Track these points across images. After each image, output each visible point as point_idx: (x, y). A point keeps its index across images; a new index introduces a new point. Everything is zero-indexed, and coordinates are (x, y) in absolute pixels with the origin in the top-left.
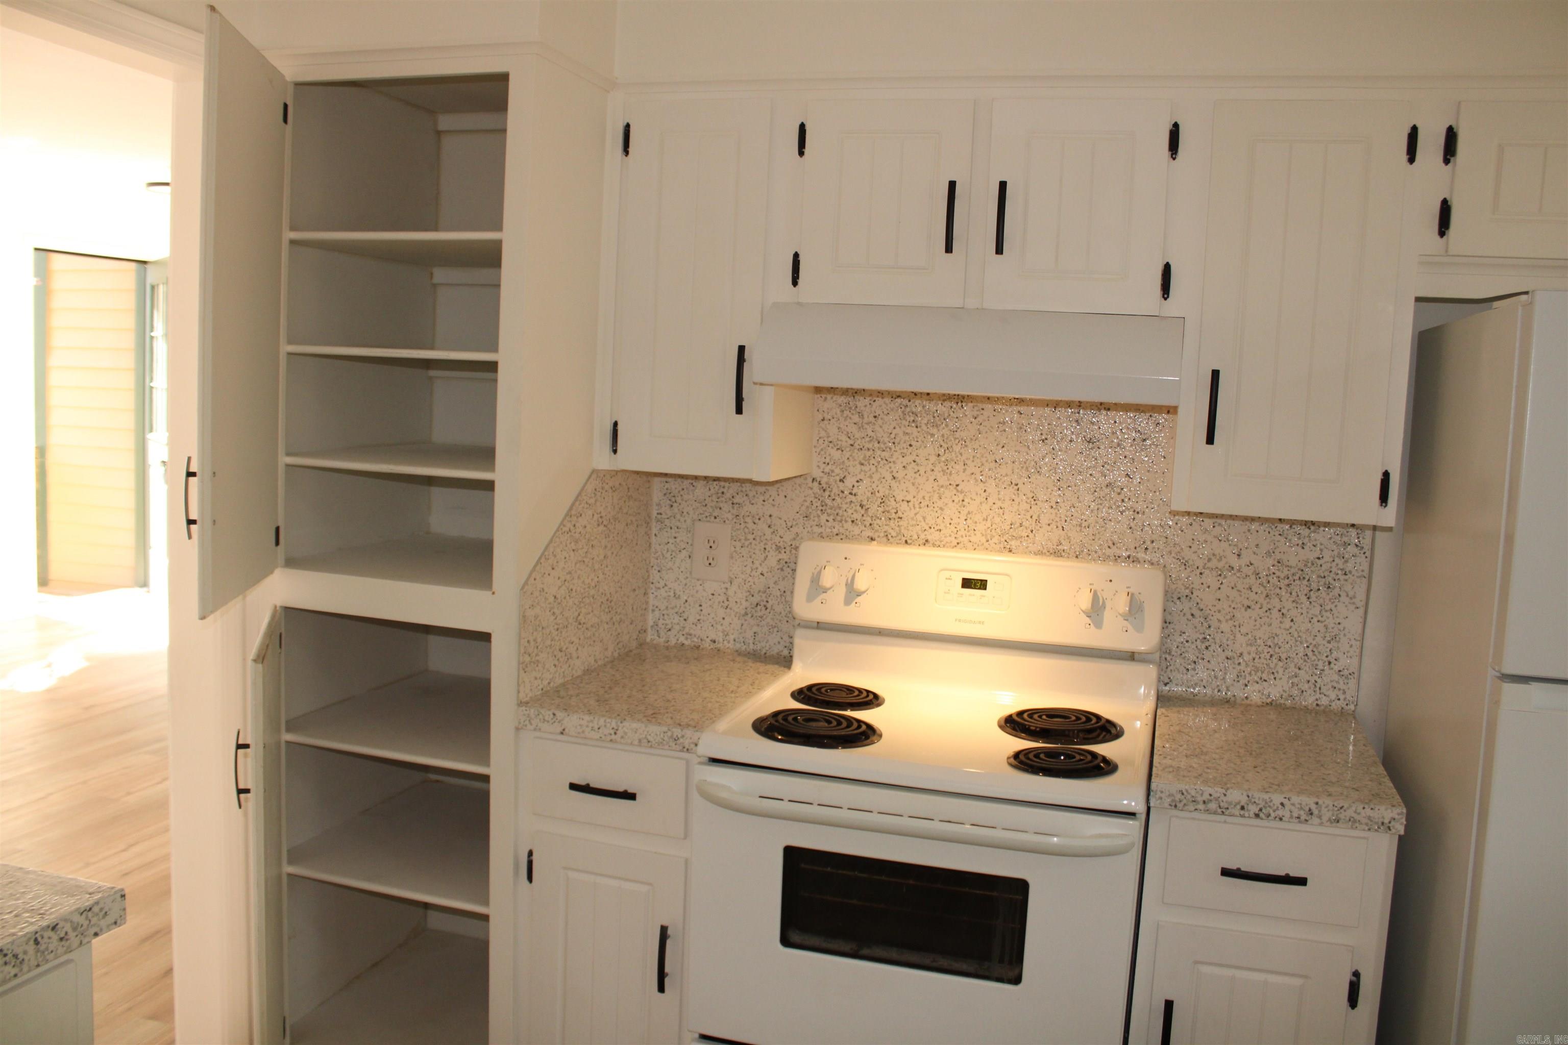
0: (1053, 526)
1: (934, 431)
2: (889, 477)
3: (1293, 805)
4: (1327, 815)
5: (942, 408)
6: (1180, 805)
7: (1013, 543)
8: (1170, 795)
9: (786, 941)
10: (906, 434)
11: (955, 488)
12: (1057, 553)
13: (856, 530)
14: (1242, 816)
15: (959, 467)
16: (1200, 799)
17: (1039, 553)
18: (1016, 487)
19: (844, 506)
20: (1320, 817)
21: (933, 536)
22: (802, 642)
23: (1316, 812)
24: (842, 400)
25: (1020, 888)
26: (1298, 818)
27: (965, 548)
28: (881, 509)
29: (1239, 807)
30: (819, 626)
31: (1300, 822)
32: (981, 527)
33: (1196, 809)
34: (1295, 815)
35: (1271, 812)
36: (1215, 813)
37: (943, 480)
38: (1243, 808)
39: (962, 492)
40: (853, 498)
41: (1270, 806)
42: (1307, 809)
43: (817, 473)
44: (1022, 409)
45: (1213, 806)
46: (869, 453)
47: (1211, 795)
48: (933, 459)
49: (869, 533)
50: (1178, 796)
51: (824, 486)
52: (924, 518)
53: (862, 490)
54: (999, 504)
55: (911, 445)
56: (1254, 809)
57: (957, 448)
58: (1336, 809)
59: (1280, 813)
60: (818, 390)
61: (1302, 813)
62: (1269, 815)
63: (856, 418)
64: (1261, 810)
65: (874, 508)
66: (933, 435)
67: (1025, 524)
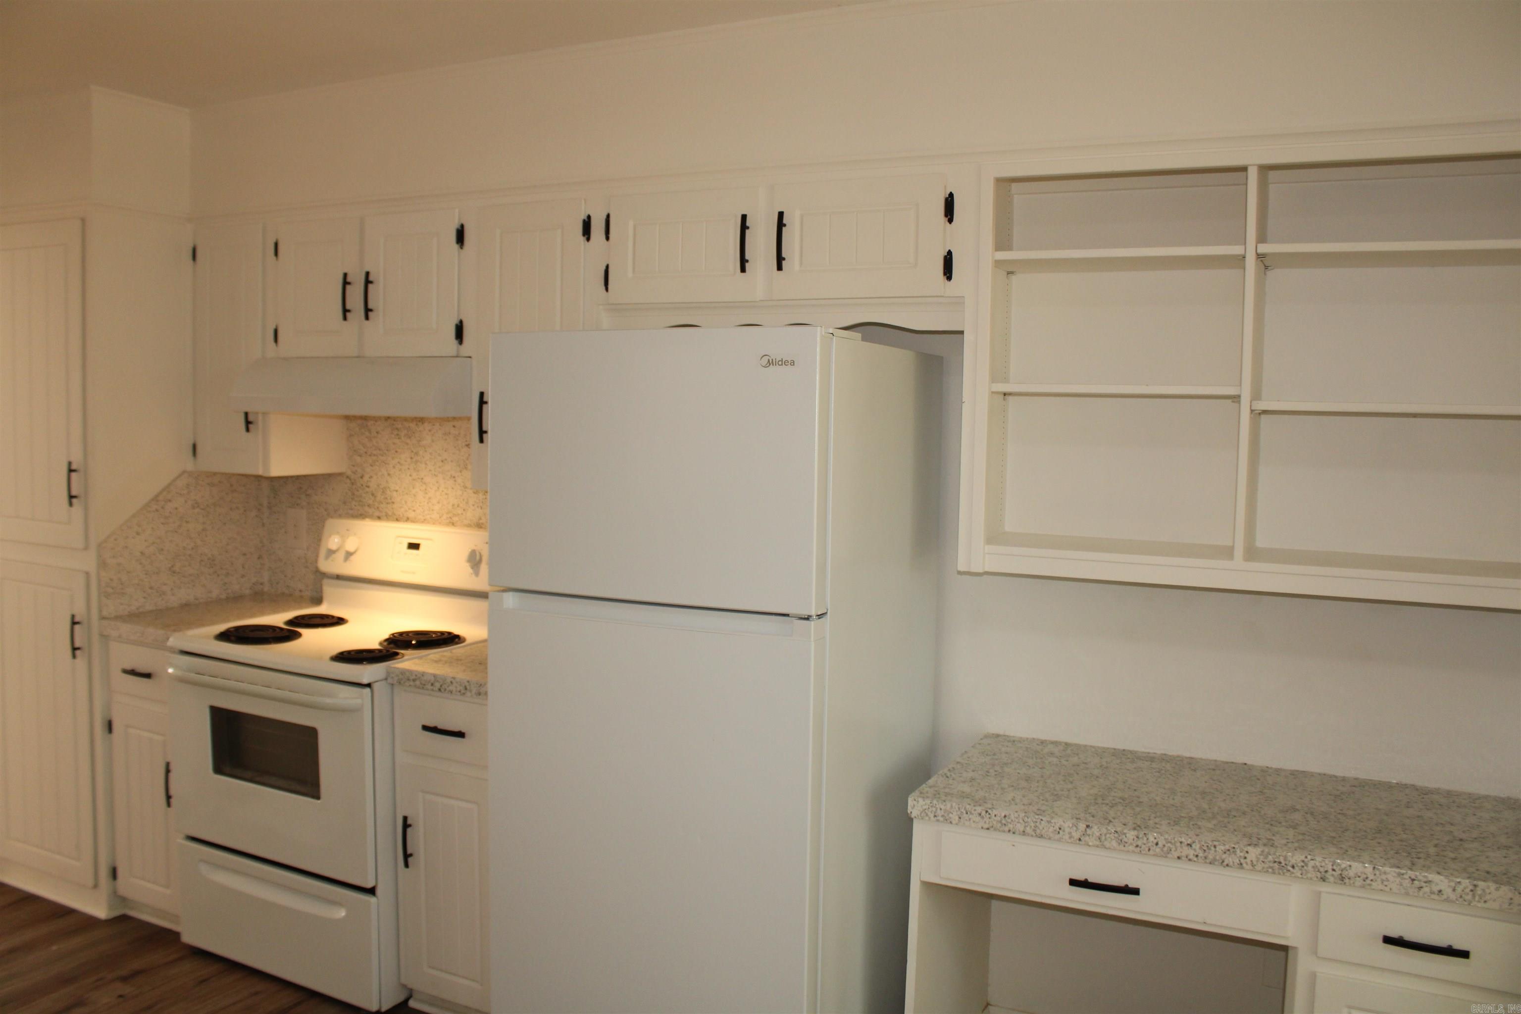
0: (476, 506)
1: (408, 441)
2: (386, 473)
3: (457, 683)
4: (474, 691)
5: (412, 425)
6: (402, 682)
7: (455, 519)
8: (397, 676)
9: (219, 769)
10: (394, 444)
11: (421, 481)
12: (479, 526)
13: (370, 511)
14: (432, 690)
15: (423, 466)
16: (411, 678)
17: (469, 526)
18: (454, 479)
19: (364, 495)
20: (471, 691)
21: (411, 514)
22: (329, 589)
23: (468, 687)
24: (359, 422)
25: (311, 734)
26: (460, 692)
27: (428, 523)
28: (383, 497)
29: (430, 684)
30: (338, 577)
31: (461, 695)
32: (437, 507)
33: (410, 685)
34: (458, 689)
35: (446, 687)
36: (419, 688)
37: (415, 475)
38: (432, 685)
39: (425, 483)
40: (367, 489)
41: (445, 684)
42: (464, 686)
43: (349, 473)
44: (455, 423)
45: (418, 683)
46: (374, 458)
47: (416, 676)
48: (409, 460)
49: (377, 514)
50: (401, 676)
51: (353, 481)
52: (406, 502)
53: (373, 485)
54: (445, 491)
55: (396, 452)
56: (438, 685)
57: (421, 453)
58: (478, 686)
59: (451, 688)
60: (347, 418)
61: (461, 688)
62: (445, 690)
63: (367, 434)
64: (441, 686)
65: (380, 497)
66: (407, 444)
67: (461, 505)
